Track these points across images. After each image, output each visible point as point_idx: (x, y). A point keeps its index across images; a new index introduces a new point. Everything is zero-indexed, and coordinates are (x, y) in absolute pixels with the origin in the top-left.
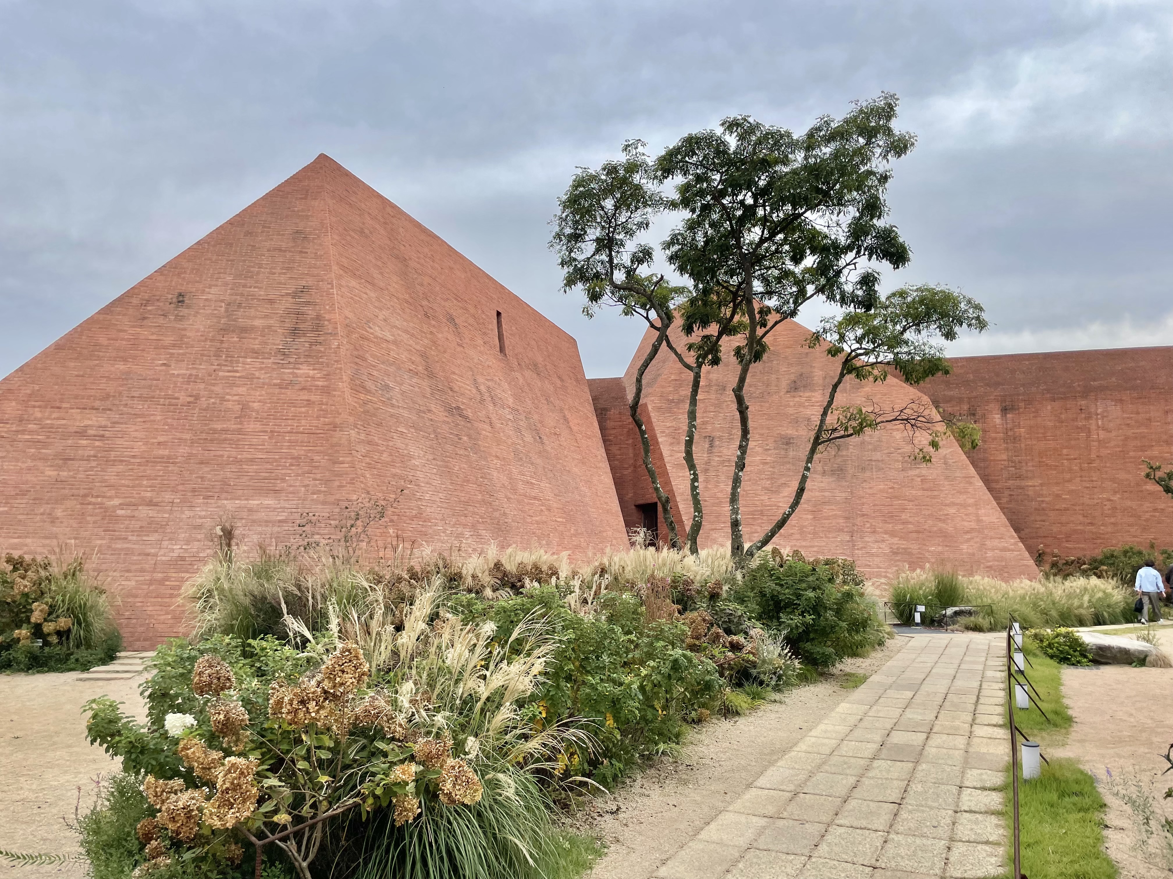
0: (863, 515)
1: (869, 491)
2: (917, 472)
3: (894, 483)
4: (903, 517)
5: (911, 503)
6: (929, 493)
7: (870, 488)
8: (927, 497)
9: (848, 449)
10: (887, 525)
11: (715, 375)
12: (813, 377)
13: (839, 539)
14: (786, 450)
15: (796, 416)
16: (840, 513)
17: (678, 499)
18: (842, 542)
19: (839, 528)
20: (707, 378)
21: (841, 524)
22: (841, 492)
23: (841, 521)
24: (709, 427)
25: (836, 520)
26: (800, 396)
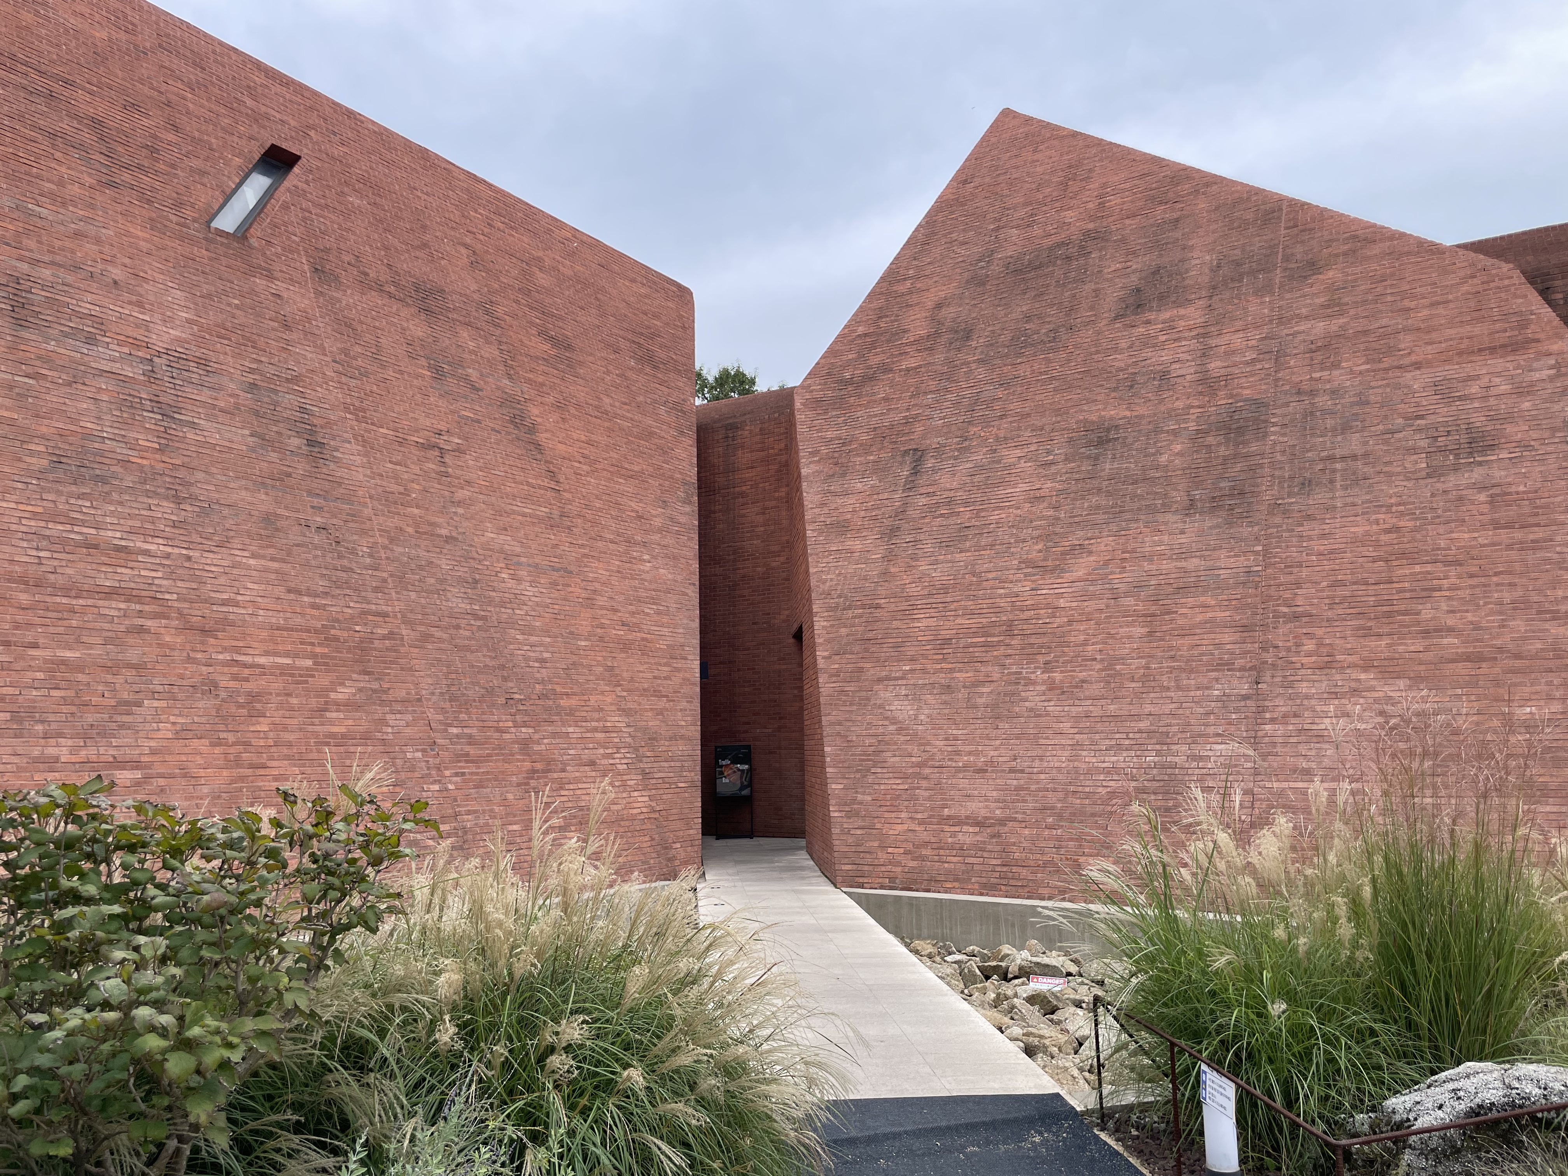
0: (1296, 617)
1: (1317, 546)
2: (1478, 474)
3: (1402, 514)
4: (1427, 613)
5: (1453, 571)
6: (1518, 535)
7: (1323, 536)
8: (1509, 547)
9: (1266, 435)
10: (1372, 643)
11: (952, 310)
12: (1187, 271)
13: (1216, 693)
14: (1096, 458)
15: (1131, 370)
16: (1227, 614)
17: (815, 608)
18: (1225, 699)
19: (1221, 659)
20: (934, 319)
21: (1228, 647)
22: (1235, 556)
23: (1227, 637)
24: (919, 428)
25: (1213, 636)
26: (1148, 322)
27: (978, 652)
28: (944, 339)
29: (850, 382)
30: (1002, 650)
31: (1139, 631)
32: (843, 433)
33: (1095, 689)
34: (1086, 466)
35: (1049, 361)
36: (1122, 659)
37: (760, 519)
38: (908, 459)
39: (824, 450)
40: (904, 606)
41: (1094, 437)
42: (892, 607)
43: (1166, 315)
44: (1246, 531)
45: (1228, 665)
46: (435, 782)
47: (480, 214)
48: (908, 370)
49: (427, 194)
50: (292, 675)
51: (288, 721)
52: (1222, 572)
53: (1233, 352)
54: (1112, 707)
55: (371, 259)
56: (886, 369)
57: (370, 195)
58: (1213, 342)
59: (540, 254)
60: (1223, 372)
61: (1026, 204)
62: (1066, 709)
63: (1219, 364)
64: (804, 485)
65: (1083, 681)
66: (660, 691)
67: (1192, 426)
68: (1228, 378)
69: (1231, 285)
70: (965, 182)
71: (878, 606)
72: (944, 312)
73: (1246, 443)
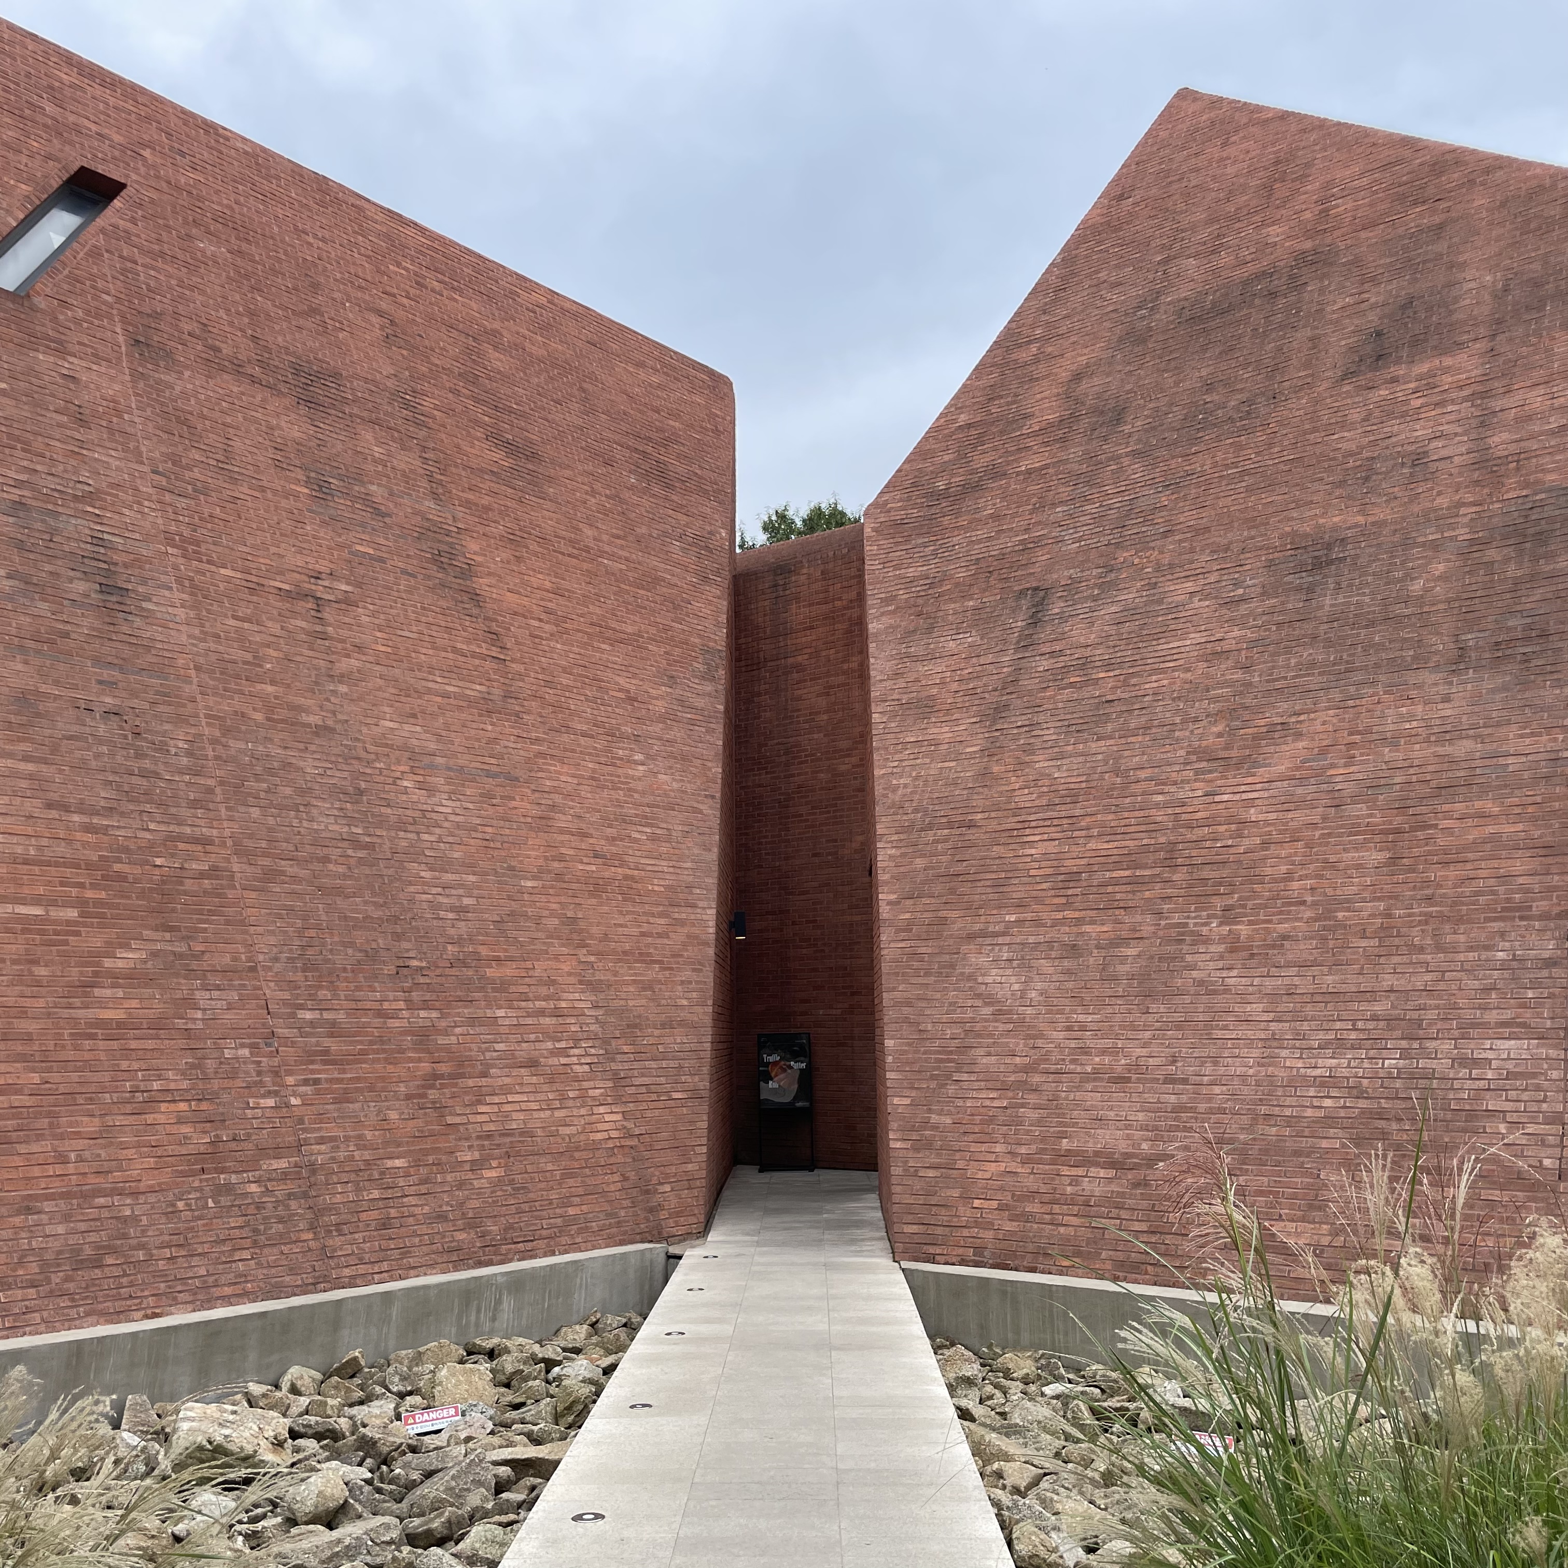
11: (1096, 381)
12: (1456, 300)
13: (1501, 955)
14: (1310, 589)
15: (1365, 454)
16: (1520, 827)
17: (880, 829)
18: (1515, 964)
19: (1508, 900)
20: (1069, 396)
21: (1521, 880)
22: (1532, 734)
23: (1520, 865)
24: (1042, 557)
25: (1495, 864)
26: (1395, 380)
27: (1120, 893)
28: (1085, 423)
29: (945, 494)
30: (1158, 890)
31: (1376, 857)
32: (931, 569)
33: (1304, 949)
34: (1294, 603)
35: (1239, 447)
36: (1347, 903)
37: (822, 702)
38: (1025, 603)
39: (903, 595)
40: (1011, 823)
41: (1307, 558)
42: (993, 825)
43: (1424, 368)
44: (1549, 694)
45: (1522, 912)
46: (269, 1094)
47: (405, 269)
48: (1029, 472)
49: (323, 240)
50: (42, 932)
51: (28, 1002)
52: (1510, 760)
53: (1529, 418)
54: (1329, 979)
55: (227, 329)
56: (995, 473)
57: (233, 240)
58: (1497, 404)
59: (497, 325)
60: (1513, 448)
61: (1211, 221)
62: (1256, 981)
63: (1505, 436)
64: (872, 647)
65: (1285, 937)
66: (649, 954)
67: (1463, 533)
68: (1520, 458)
69: (1527, 317)
70: (1121, 198)
71: (971, 825)
72: (1084, 385)
73: (1551, 556)
